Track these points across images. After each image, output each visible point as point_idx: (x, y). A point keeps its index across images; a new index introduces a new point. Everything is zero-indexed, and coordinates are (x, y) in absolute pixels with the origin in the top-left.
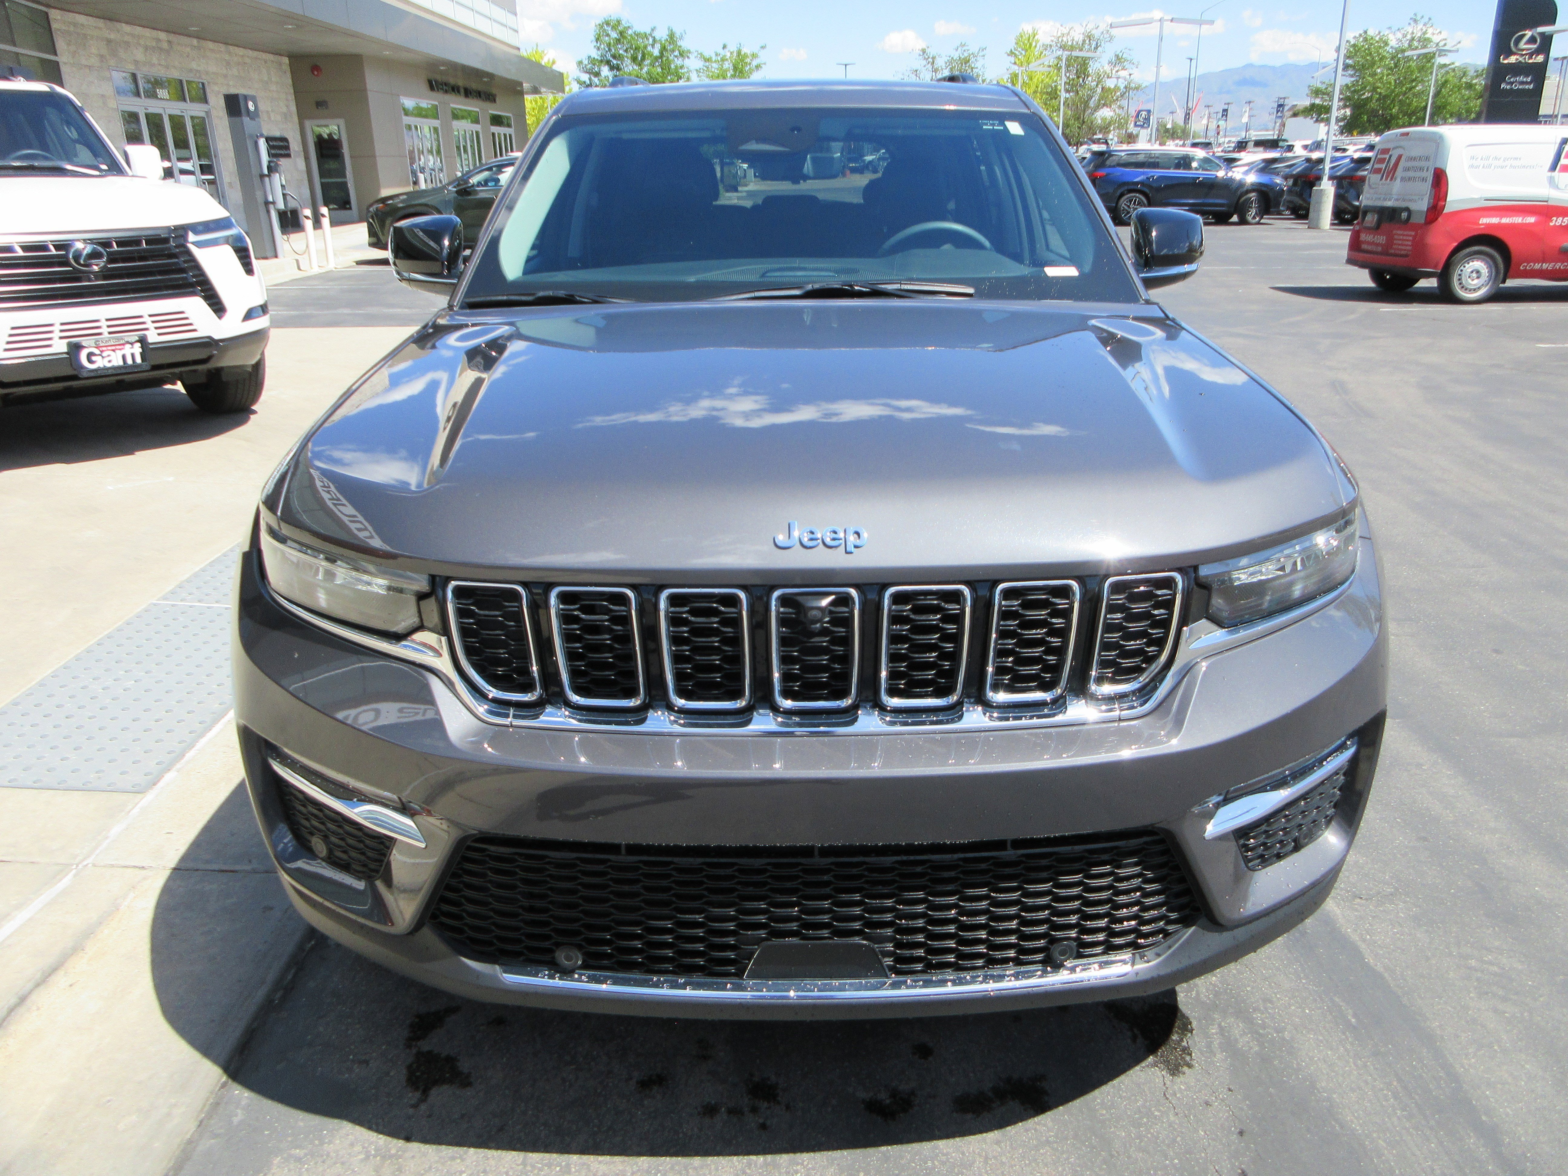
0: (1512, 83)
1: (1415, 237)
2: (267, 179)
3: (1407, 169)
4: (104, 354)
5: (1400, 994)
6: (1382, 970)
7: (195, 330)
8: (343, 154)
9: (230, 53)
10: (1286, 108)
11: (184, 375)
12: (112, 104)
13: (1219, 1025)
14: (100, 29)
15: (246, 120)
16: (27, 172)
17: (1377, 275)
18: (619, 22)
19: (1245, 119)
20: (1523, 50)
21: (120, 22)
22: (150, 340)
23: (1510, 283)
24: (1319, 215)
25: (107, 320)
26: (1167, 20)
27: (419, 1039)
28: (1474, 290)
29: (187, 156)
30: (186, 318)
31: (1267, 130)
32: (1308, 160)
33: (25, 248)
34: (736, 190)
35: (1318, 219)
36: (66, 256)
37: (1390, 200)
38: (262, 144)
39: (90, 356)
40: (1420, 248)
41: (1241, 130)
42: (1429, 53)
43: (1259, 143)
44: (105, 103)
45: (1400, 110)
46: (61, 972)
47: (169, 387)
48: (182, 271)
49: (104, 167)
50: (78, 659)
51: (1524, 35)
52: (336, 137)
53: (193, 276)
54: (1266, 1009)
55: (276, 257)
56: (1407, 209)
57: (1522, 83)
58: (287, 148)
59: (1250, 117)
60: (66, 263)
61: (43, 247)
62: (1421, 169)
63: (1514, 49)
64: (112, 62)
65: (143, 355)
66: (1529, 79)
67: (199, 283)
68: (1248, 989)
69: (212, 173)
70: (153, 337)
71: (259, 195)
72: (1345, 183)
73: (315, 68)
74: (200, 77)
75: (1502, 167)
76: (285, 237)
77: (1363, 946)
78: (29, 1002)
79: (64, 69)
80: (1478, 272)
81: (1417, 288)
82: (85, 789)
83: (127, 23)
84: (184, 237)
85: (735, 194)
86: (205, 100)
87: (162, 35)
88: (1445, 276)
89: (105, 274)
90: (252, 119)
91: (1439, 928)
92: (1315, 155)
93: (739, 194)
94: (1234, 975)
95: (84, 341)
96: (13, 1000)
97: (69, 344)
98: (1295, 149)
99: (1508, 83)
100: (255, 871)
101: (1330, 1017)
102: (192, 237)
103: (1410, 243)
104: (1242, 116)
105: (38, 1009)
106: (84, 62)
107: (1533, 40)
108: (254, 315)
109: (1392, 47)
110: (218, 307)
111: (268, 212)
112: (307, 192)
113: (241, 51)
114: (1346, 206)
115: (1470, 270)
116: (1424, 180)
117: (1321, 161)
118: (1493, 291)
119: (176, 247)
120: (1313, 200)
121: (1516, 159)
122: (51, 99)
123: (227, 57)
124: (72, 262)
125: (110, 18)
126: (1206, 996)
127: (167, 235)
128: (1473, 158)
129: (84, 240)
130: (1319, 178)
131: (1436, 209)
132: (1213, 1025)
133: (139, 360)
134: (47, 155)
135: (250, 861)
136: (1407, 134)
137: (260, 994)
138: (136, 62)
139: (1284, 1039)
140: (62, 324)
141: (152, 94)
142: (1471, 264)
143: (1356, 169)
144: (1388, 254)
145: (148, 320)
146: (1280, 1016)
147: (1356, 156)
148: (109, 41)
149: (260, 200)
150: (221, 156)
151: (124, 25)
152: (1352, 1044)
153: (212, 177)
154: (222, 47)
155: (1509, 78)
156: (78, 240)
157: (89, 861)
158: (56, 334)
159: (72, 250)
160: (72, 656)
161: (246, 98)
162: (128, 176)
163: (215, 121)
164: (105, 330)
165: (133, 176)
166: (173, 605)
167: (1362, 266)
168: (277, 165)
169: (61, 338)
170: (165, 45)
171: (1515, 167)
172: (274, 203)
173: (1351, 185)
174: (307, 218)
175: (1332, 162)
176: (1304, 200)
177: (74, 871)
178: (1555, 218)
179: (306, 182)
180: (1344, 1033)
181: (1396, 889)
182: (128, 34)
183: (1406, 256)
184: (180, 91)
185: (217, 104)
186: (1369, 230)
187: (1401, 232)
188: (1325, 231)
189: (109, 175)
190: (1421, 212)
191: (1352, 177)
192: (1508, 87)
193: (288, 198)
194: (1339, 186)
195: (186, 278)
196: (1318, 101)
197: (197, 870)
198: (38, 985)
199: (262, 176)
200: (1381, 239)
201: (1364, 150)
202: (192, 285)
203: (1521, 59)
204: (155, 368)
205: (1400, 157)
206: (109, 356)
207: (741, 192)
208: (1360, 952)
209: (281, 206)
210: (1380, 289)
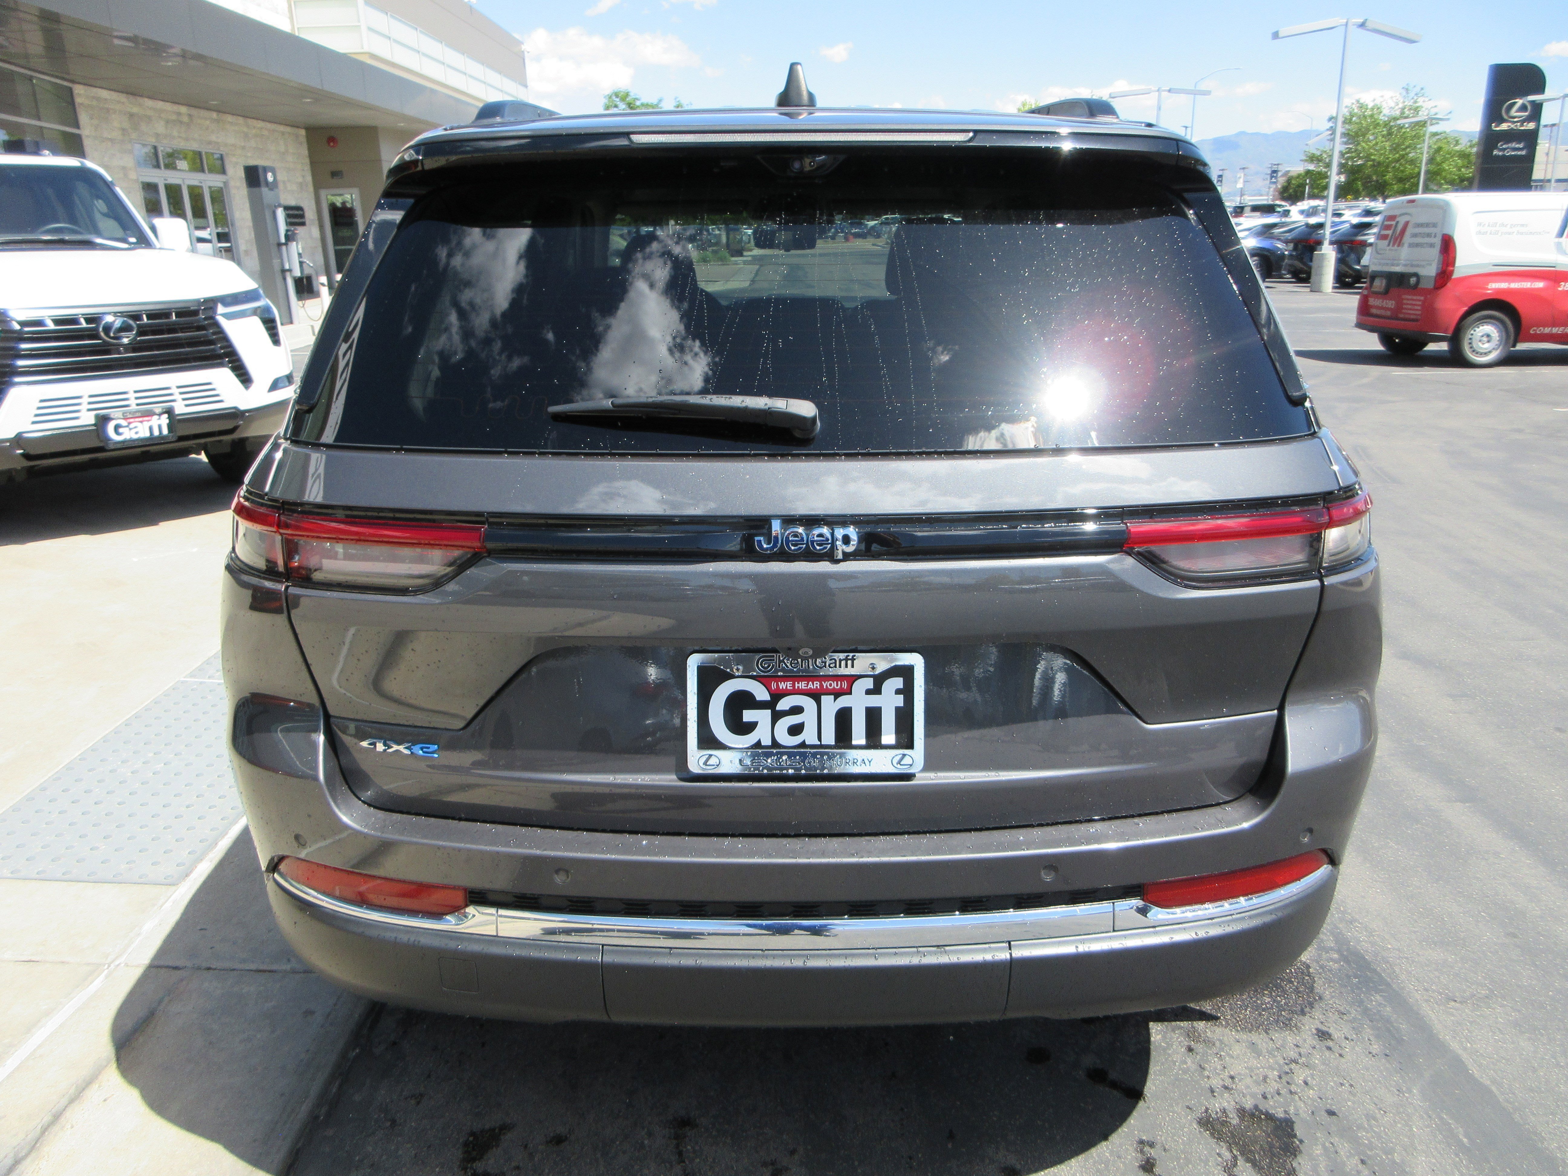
0: (1505, 149)
1: (1424, 302)
2: (284, 248)
3: (1415, 235)
4: (132, 426)
5: (1511, 1111)
6: (1489, 1083)
7: (221, 401)
8: (356, 221)
9: (248, 126)
10: (1280, 174)
11: (209, 446)
12: (133, 175)
13: (1324, 1146)
14: (123, 103)
15: (264, 190)
16: (57, 246)
17: (1386, 338)
18: (627, 95)
19: (1240, 185)
20: (1515, 117)
21: (142, 96)
22: (177, 412)
23: (1521, 346)
24: (1321, 278)
25: (136, 392)
26: (1164, 91)
27: (474, 1160)
28: (1485, 354)
29: (206, 225)
30: (213, 390)
31: (1261, 195)
32: (1307, 225)
33: (57, 322)
34: (741, 255)
35: (1320, 282)
36: (96, 329)
37: (1398, 265)
38: (281, 214)
39: (117, 428)
40: (1430, 312)
41: (1235, 195)
42: (1421, 121)
43: (1256, 209)
44: (126, 175)
45: (1395, 177)
46: (95, 1086)
47: (193, 456)
48: (211, 342)
49: (133, 240)
50: (105, 740)
51: (1515, 103)
52: (349, 205)
53: (221, 348)
54: (1371, 1126)
55: (291, 323)
56: (1416, 275)
57: (1514, 149)
58: (302, 216)
59: (1244, 182)
60: (96, 336)
61: (73, 321)
62: (1429, 235)
63: (1505, 117)
64: (134, 136)
65: (170, 427)
66: (1521, 146)
67: (227, 355)
68: (1349, 1103)
69: (228, 241)
70: (180, 408)
71: (276, 262)
72: (1345, 247)
73: (332, 140)
74: (218, 149)
75: (1509, 233)
76: (300, 303)
77: (1464, 1056)
78: (62, 1119)
79: (87, 143)
80: (1488, 336)
81: (1429, 351)
82: (117, 881)
83: (150, 97)
84: (213, 309)
85: (741, 258)
86: (223, 171)
87: (183, 109)
88: (1456, 339)
89: (134, 347)
90: (271, 189)
91: (1542, 1035)
92: (1313, 221)
93: (745, 259)
94: (1332, 1088)
95: (113, 413)
96: (48, 1118)
97: (97, 417)
98: (1291, 214)
99: (1501, 150)
100: (294, 972)
101: (1440, 1137)
102: (221, 309)
103: (1419, 308)
104: (1236, 182)
105: (72, 1127)
106: (106, 135)
107: (1523, 108)
108: (281, 385)
109: (1384, 115)
110: (245, 378)
111: (285, 279)
112: (320, 259)
113: (261, 124)
114: (1347, 269)
115: (1481, 334)
116: (1432, 245)
117: (1321, 226)
118: (1504, 355)
119: (205, 319)
120: (1314, 264)
121: (1522, 225)
122: (83, 174)
123: (245, 129)
124: (102, 334)
125: (132, 92)
126: (1305, 1112)
127: (196, 308)
128: (1480, 224)
129: (115, 313)
130: (1319, 243)
131: (1445, 275)
132: (1316, 1145)
133: (165, 431)
134: (79, 229)
135: (289, 960)
136: (1413, 201)
137: (304, 1109)
138: (157, 135)
139: (1394, 1162)
140: (91, 396)
141: (170, 166)
142: (1481, 328)
143: (1356, 235)
144: (1398, 319)
145: (176, 391)
146: (1386, 1134)
147: (1356, 221)
148: (131, 115)
149: (277, 268)
150: (238, 224)
151: (146, 99)
152: (1467, 1168)
153: (228, 245)
154: (241, 120)
155: (1502, 145)
156: (109, 313)
157: (122, 960)
158: (85, 407)
159: (104, 322)
160: (100, 737)
161: (265, 170)
162: (155, 248)
163: (233, 191)
164: (133, 402)
165: (160, 249)
166: (201, 683)
167: (1372, 330)
168: (294, 234)
169: (89, 410)
170: (185, 119)
171: (1522, 233)
172: (290, 270)
173: (1352, 249)
174: (323, 285)
175: (1332, 227)
176: (1305, 264)
177: (106, 972)
178: (1563, 283)
179: (320, 250)
180: (1457, 1155)
181: (1492, 991)
182: (150, 109)
183: (1416, 320)
184: (198, 162)
185: (236, 176)
186: (1377, 294)
187: (1410, 297)
188: (1326, 294)
189: (139, 248)
190: (1429, 277)
191: (1352, 242)
192: (1501, 153)
193: (304, 265)
194: (1340, 250)
195: (214, 350)
196: (1311, 167)
197: (234, 970)
198: (72, 1101)
199: (280, 245)
200: (1391, 304)
201: (1360, 215)
202: (221, 357)
203: (1512, 126)
204: (181, 439)
205: (1407, 224)
206: (135, 427)
207: (746, 256)
208: (1463, 1062)
209: (298, 273)
210: (1389, 353)
